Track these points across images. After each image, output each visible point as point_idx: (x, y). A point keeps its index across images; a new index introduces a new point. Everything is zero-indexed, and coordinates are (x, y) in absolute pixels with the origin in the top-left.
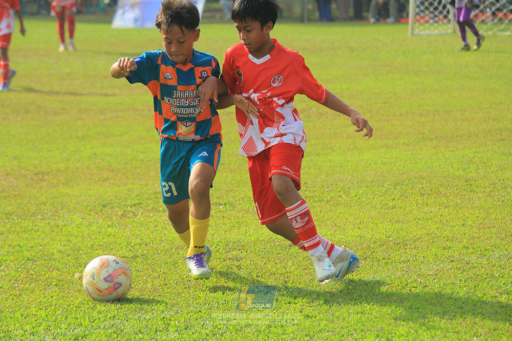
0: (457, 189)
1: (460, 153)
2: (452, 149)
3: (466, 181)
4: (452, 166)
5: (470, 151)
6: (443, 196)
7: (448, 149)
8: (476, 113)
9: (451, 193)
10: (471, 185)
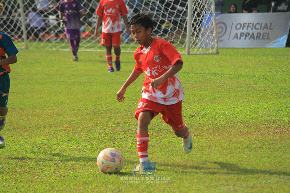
0: (29, 168)
1: (31, 140)
2: (25, 137)
3: (36, 162)
4: (25, 150)
5: (39, 139)
6: (18, 173)
7: (22, 137)
8: (44, 110)
9: (24, 171)
10: (40, 165)
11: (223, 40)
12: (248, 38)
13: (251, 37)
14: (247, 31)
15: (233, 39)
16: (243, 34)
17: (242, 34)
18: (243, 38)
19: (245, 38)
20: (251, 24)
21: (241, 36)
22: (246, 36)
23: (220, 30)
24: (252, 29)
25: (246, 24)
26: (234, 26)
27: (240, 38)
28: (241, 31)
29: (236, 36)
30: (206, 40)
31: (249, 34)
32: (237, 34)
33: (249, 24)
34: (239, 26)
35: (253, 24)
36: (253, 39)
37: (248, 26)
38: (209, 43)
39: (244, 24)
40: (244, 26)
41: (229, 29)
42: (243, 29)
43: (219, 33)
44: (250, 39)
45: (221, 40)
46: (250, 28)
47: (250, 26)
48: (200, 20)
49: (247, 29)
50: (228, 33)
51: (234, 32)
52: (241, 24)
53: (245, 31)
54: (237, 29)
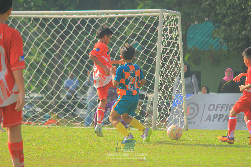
11: (195, 122)
12: (221, 120)
13: (225, 119)
14: (221, 113)
15: (206, 121)
16: (217, 115)
17: (215, 116)
18: (216, 120)
19: (219, 121)
20: (225, 105)
21: (214, 118)
22: (220, 118)
23: (192, 111)
24: (226, 110)
25: (220, 105)
26: (207, 107)
27: (213, 120)
28: (214, 112)
29: (209, 118)
30: (175, 116)
31: (223, 115)
32: (209, 116)
33: (223, 105)
34: (212, 107)
35: (228, 105)
36: (227, 121)
37: (222, 107)
38: (178, 119)
39: (218, 105)
40: (217, 107)
41: (201, 111)
42: (216, 110)
43: (190, 114)
44: (223, 121)
45: (192, 122)
46: (224, 110)
47: (224, 108)
48: (169, 93)
49: (221, 110)
50: (200, 114)
51: (207, 113)
52: (214, 105)
53: (218, 112)
54: (210, 110)
